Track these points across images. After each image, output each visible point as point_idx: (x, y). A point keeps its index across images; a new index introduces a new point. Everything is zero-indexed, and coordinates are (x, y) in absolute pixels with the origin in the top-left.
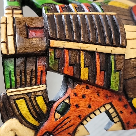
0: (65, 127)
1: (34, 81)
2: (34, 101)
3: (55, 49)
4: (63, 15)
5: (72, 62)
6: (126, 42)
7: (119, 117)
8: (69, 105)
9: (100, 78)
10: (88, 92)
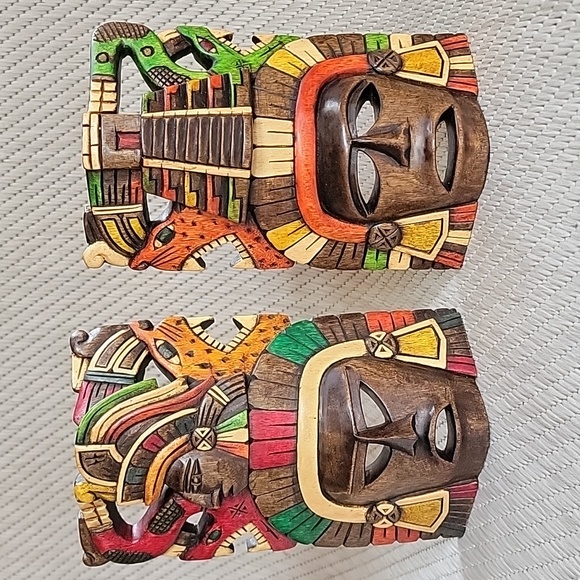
0: (167, 259)
1: (126, 200)
2: (127, 224)
3: (151, 168)
4: (167, 117)
5: (174, 184)
6: (251, 163)
7: (248, 252)
8: (173, 233)
9: (213, 206)
10: (201, 218)
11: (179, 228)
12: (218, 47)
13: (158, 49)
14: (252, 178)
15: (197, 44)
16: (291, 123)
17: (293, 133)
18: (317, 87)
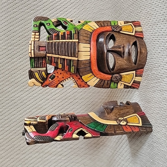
4: (54, 42)
5: (55, 61)
6: (78, 55)
7: (76, 83)
8: (55, 76)
9: (66, 68)
10: (63, 72)
11: (56, 75)
12: (69, 23)
13: (51, 24)
14: (78, 60)
15: (62, 23)
16: (89, 45)
17: (90, 48)
18: (97, 35)
